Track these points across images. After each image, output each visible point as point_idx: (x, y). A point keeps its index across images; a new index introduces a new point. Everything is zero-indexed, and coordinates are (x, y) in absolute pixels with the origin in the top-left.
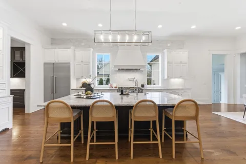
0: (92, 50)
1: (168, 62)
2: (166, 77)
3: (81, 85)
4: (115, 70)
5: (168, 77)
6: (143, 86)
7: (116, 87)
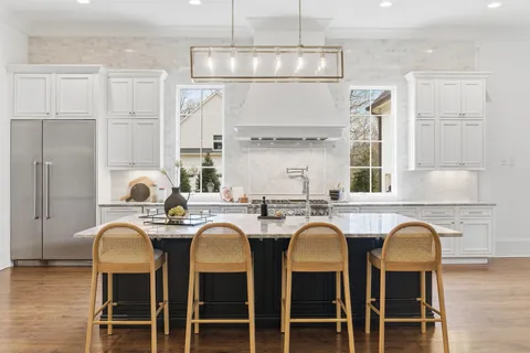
0: (164, 75)
1: (419, 116)
2: (412, 167)
3: (126, 192)
4: (241, 142)
5: (418, 165)
6: (335, 195)
7: (245, 200)
